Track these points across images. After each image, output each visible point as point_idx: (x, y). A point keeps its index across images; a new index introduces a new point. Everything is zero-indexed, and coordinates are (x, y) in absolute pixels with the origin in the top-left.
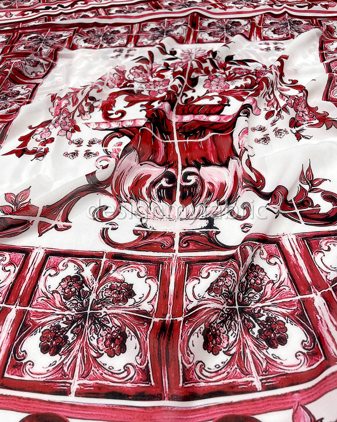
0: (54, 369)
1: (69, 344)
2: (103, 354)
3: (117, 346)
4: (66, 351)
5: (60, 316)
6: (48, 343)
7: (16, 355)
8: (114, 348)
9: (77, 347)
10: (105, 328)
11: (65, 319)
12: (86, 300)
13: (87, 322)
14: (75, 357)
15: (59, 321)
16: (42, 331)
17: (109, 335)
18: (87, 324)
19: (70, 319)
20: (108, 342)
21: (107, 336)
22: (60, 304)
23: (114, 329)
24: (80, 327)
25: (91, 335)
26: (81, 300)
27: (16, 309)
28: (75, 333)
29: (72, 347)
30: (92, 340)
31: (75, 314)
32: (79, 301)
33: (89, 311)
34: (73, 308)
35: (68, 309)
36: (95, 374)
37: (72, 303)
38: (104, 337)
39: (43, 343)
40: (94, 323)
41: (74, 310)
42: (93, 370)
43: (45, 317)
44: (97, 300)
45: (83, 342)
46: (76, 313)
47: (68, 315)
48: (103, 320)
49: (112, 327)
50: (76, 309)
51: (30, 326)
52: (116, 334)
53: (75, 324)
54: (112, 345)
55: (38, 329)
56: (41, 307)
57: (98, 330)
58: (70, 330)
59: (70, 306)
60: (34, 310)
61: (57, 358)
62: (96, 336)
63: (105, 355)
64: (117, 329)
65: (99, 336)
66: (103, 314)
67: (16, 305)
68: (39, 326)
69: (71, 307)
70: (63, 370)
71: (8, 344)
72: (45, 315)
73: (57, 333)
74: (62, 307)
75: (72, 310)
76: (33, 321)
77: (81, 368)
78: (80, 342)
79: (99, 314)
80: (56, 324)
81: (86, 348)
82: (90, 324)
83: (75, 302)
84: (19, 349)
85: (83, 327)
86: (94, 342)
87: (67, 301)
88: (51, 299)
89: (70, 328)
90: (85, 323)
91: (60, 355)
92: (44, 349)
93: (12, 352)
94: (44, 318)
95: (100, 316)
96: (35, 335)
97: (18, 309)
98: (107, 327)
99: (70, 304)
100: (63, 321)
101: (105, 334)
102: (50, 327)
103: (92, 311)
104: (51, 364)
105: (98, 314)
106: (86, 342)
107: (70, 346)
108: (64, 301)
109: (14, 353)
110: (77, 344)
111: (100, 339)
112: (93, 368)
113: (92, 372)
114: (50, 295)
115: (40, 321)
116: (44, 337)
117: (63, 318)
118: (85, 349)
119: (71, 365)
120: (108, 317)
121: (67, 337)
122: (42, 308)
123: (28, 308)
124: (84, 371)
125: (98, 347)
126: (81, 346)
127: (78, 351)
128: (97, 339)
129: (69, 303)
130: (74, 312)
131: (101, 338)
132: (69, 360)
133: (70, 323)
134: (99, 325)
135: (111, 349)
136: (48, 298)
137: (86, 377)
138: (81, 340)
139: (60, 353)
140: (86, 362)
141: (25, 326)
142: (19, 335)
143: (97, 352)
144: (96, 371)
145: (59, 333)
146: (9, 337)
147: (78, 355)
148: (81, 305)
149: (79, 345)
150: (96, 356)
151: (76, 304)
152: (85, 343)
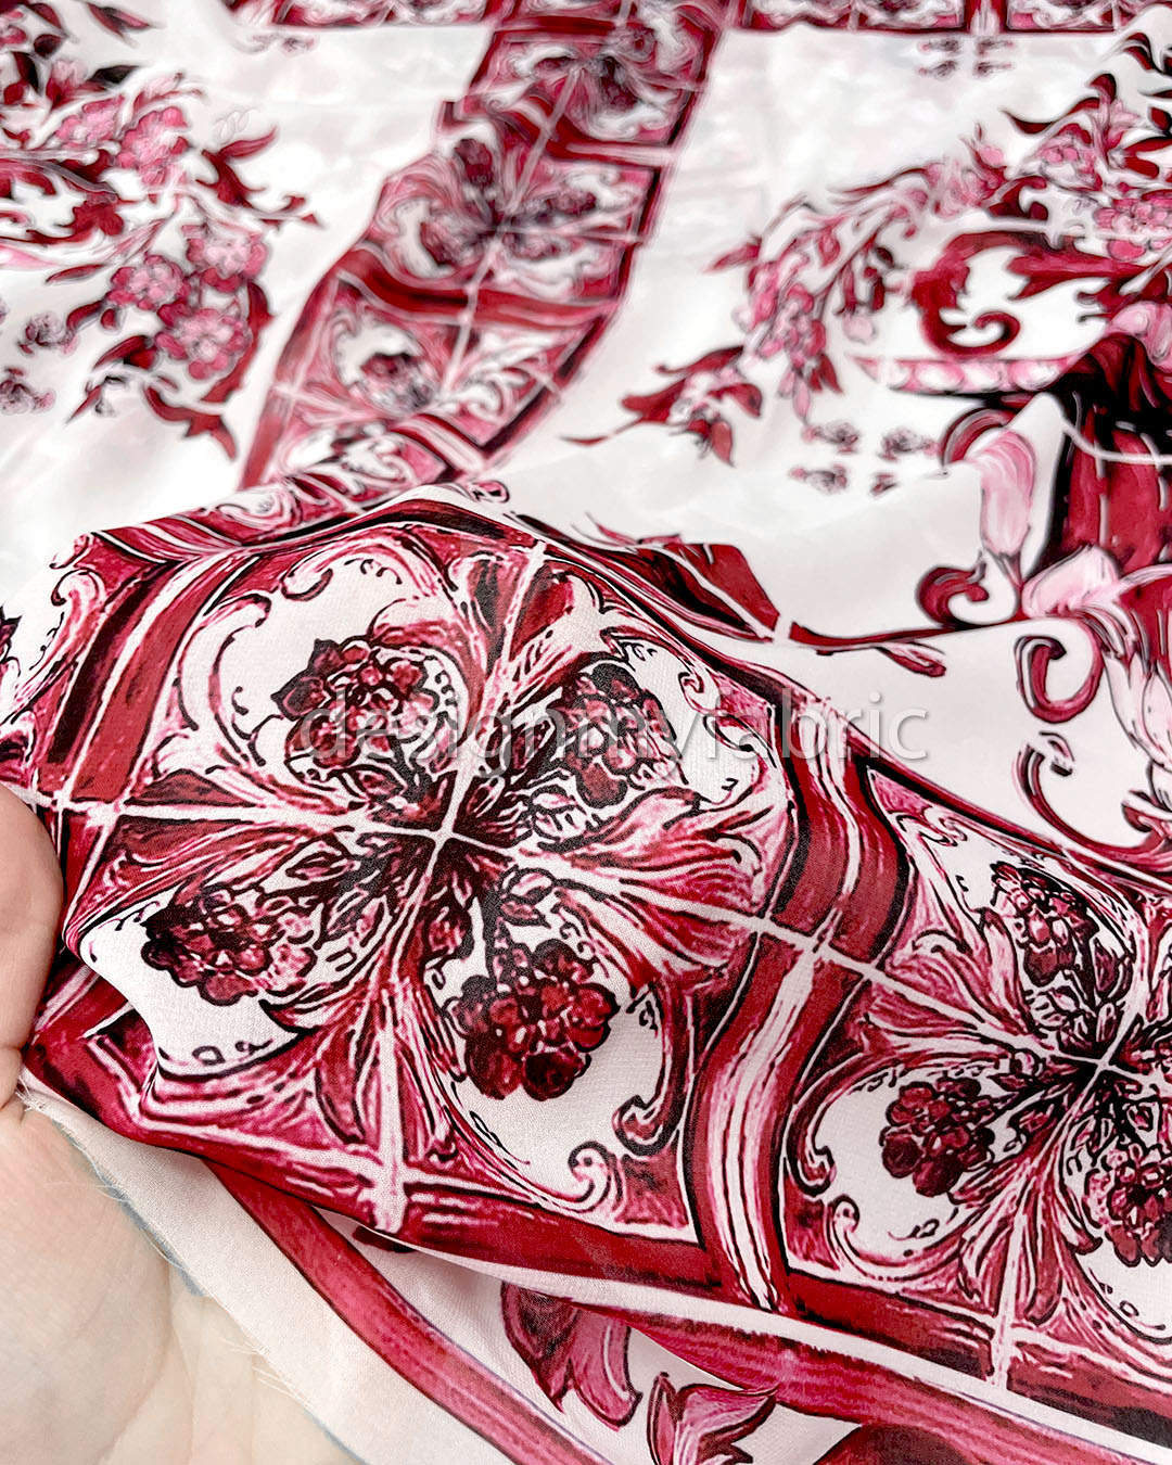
0: (929, 1250)
1: (990, 1165)
2: (1098, 1242)
3: (1148, 1225)
4: (976, 1193)
5: (992, 1049)
6: (915, 1138)
7: (799, 1163)
8: (1139, 1231)
9: (1016, 1186)
10: (1128, 1140)
11: (1005, 1066)
12: (1109, 1010)
13: (1080, 1100)
14: (1006, 1223)
15: (981, 1068)
16: (902, 1082)
17: (1129, 1171)
18: (1075, 1109)
19: (1027, 1070)
20: (1121, 1199)
21: (1123, 1172)
22: (1008, 996)
23: (1154, 1156)
24: (1049, 1112)
25: (1074, 1153)
26: (1091, 1002)
27: (817, 956)
28: (1024, 1131)
29: (1000, 1182)
30: (1070, 1173)
31: (1053, 1058)
32: (1083, 1006)
33: (1103, 1064)
34: (1051, 1029)
35: (1034, 1029)
36: (1074, 1318)
37: (1054, 1004)
38: (1112, 1173)
39: (894, 1129)
40: (1100, 1113)
41: (1052, 1039)
42: (1065, 1300)
43: (931, 1035)
44: (1147, 1024)
45: (1038, 1172)
46: (1058, 1053)
47: (1026, 1051)
48: (1136, 1111)
49: (1153, 1147)
50: (1064, 1036)
51: (861, 1049)
52: (1154, 1176)
53: (1036, 1098)
54: (1133, 1214)
55: (890, 1071)
56: (925, 982)
57: (1103, 1140)
58: (1009, 1114)
59: (1046, 1017)
60: (892, 986)
61: (940, 1206)
62: (1086, 1159)
63: (1107, 1246)
64: (1165, 1161)
65: (1099, 1165)
66: (1147, 1092)
67: (821, 939)
68: (895, 1063)
69: (1046, 1023)
70: (961, 1267)
71: (767, 1110)
72: (937, 1024)
73: (960, 1109)
74: (1013, 1012)
75: (1046, 1036)
76: (874, 1033)
77: (1024, 1279)
78: (1029, 1169)
79: (1133, 1087)
80: (967, 1074)
81: (1044, 1199)
82: (1085, 1109)
83: (1066, 1003)
84: (808, 1140)
85: (1059, 1112)
86: (1076, 1183)
87: (1037, 990)
88: (976, 953)
89: (1010, 1107)
90: (1072, 1101)
91: (951, 1197)
92: (898, 1157)
93: (784, 1154)
94: (925, 1036)
95: (1132, 1097)
96: (871, 1089)
97: (826, 960)
98: (1136, 1139)
99: (1045, 1006)
100: (993, 1072)
101: (1119, 1163)
102: (939, 1081)
103: (1114, 1068)
104: (917, 1229)
105: (1128, 1087)
106: (1051, 1174)
107: (992, 1176)
108: (1027, 983)
109: (793, 1155)
110: (1016, 1175)
111: (1097, 1176)
112: (1065, 1292)
113: (1061, 1308)
114: (971, 936)
115: (905, 1041)
116: (902, 1109)
117: (1002, 1061)
118: (1041, 1203)
119: (990, 1255)
120: (1155, 1109)
121: (990, 1137)
122: (926, 992)
123: (869, 971)
124: (1035, 1293)
125: (1087, 1210)
126: (1030, 1187)
127: (1018, 1204)
128: (1089, 1175)
129: (1043, 1000)
130: (1051, 1048)
131: (1103, 1173)
132: (982, 1229)
133: (1019, 1085)
134: (1111, 1125)
135: (1127, 1229)
136: (963, 946)
137: (1044, 1320)
138: (1036, 1164)
139: (952, 1190)
140: (1040, 1258)
141: (841, 1044)
142: (813, 1077)
143: (1079, 1225)
144: (1078, 1308)
145: (965, 1113)
146: (772, 1080)
147: (1016, 1219)
148: (1085, 1029)
149: (1023, 1179)
150: (1076, 1243)
151: (1071, 1016)
152: (1045, 1176)
